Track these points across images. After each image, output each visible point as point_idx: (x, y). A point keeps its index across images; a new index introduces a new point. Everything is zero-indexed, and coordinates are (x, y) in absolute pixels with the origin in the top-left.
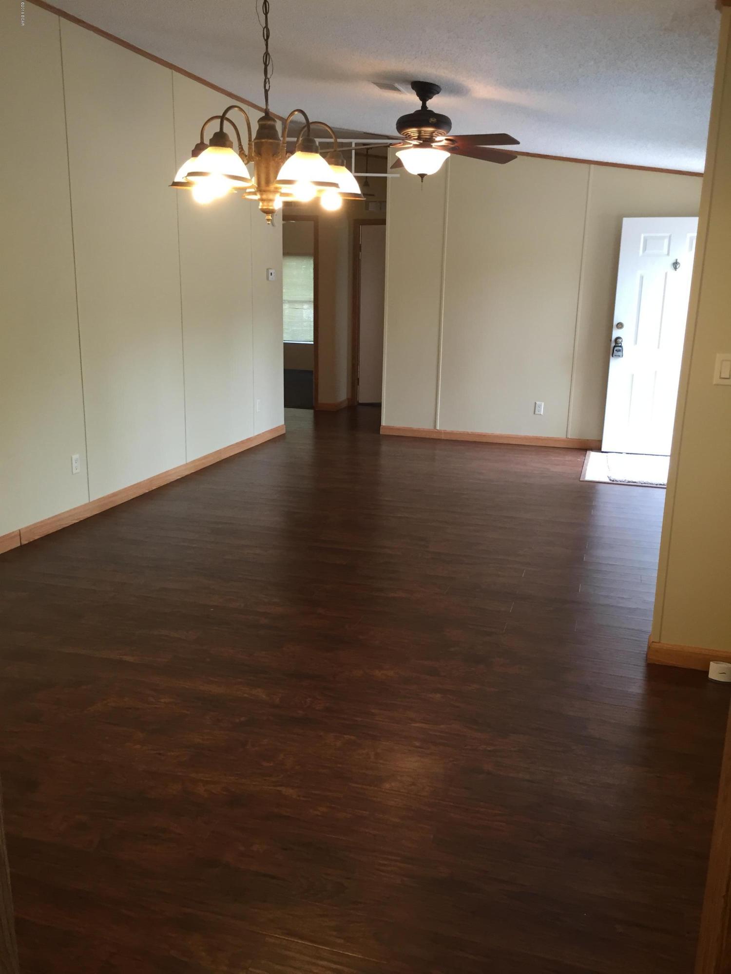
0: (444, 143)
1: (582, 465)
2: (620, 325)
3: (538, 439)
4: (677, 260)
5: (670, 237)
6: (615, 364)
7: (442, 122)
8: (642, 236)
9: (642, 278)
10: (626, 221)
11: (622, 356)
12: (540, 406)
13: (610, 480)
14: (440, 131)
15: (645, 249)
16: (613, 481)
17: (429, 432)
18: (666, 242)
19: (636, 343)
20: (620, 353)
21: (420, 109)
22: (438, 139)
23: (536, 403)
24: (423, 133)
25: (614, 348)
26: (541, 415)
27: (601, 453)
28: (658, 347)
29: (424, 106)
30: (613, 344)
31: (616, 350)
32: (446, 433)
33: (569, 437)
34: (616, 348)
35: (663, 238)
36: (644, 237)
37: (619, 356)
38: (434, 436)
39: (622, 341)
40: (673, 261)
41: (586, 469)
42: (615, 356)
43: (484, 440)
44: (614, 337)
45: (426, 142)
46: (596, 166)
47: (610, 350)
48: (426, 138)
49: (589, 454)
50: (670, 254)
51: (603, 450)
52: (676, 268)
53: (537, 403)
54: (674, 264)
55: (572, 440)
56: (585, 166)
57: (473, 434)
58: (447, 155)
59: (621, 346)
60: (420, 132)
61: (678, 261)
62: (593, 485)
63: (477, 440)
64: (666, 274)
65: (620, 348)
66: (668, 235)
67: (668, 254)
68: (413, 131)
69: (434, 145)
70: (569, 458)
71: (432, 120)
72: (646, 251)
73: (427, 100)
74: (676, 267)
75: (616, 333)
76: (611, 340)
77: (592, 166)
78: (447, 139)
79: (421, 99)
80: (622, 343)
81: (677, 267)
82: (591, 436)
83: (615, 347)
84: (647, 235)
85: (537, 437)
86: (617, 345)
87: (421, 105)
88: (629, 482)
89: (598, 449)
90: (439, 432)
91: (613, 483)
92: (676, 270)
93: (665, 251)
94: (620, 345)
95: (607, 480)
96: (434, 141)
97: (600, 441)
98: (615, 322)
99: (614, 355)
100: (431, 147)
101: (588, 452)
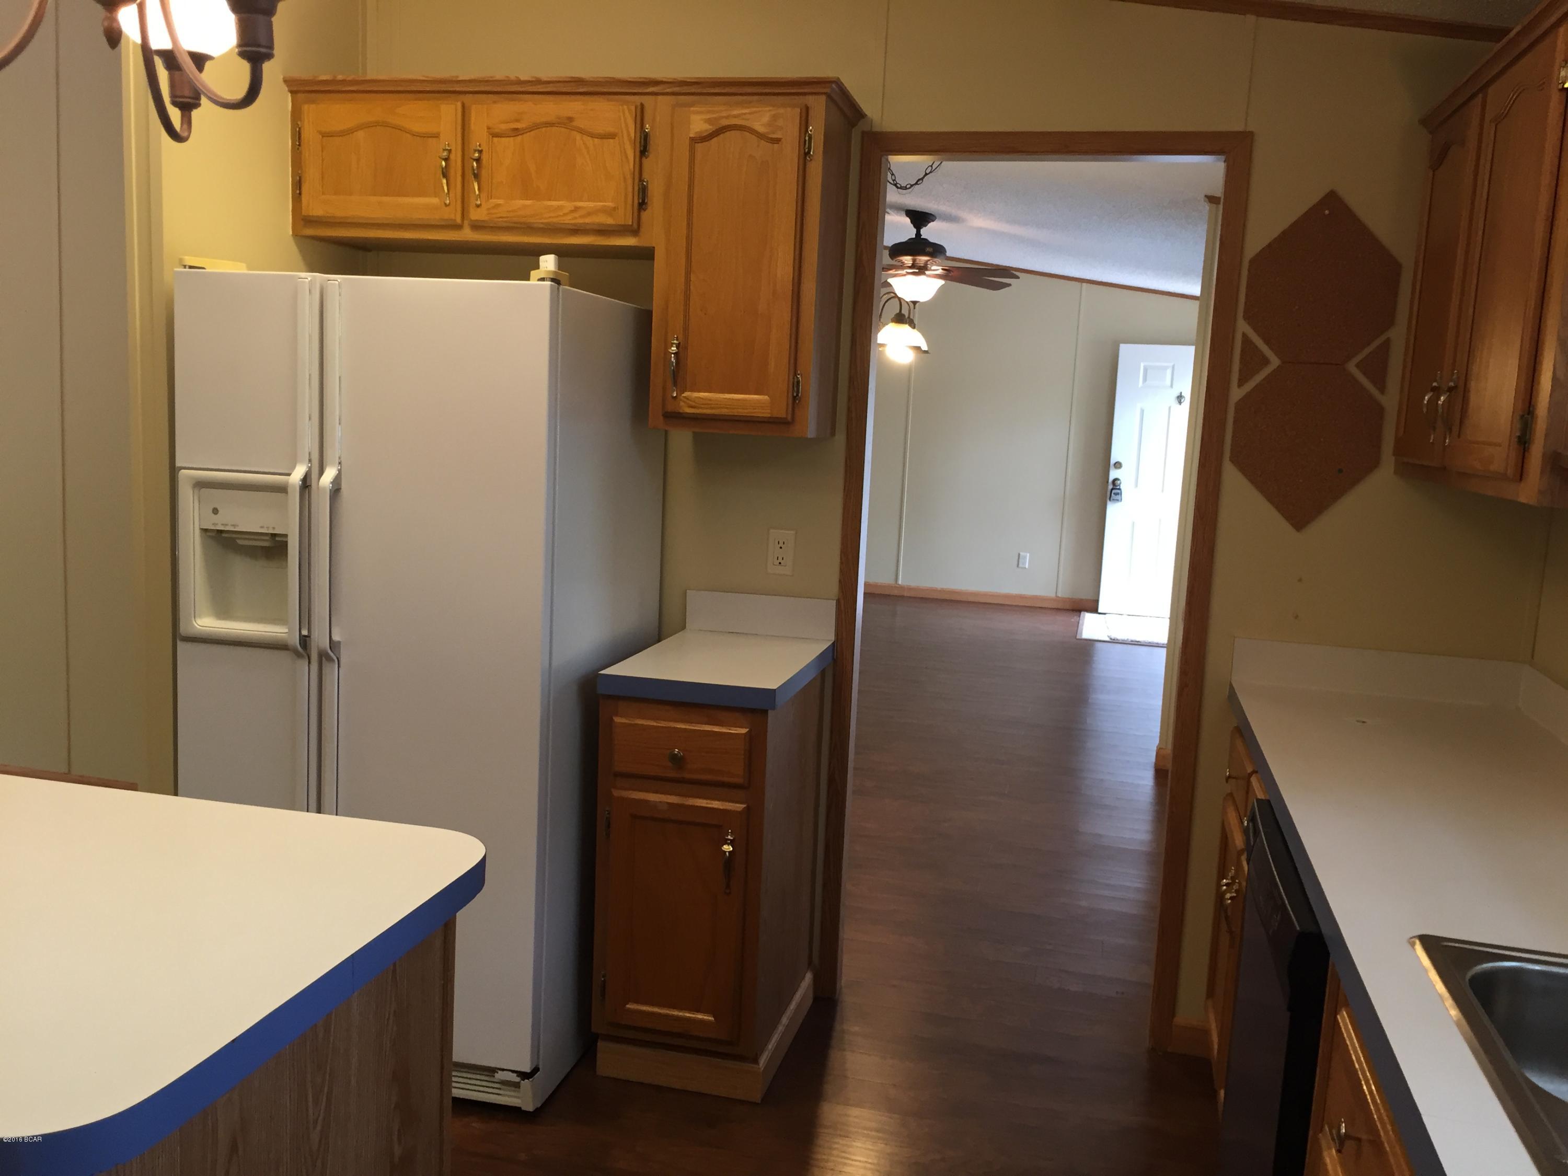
0: (940, 272)
1: (1077, 625)
2: (1118, 465)
3: (1022, 597)
4: (1181, 393)
5: (1173, 367)
6: (1112, 509)
7: (936, 251)
8: (1142, 365)
9: (1142, 411)
10: (1123, 348)
11: (1121, 499)
12: (1025, 557)
13: (1111, 639)
14: (935, 260)
15: (1145, 380)
16: (1114, 640)
17: (890, 587)
18: (1169, 372)
19: (1136, 486)
20: (1118, 497)
21: (914, 236)
22: (933, 268)
23: (1019, 554)
24: (918, 261)
25: (1112, 491)
26: (1026, 568)
27: (1098, 615)
28: (1163, 491)
29: (918, 234)
30: (1110, 487)
31: (1114, 494)
32: (910, 589)
33: (1060, 596)
34: (1113, 491)
35: (1165, 368)
36: (1144, 366)
37: (1118, 500)
38: (896, 592)
39: (1120, 483)
40: (1178, 394)
41: (1082, 630)
42: (1113, 500)
43: (958, 598)
44: (1111, 478)
45: (921, 270)
46: (1089, 284)
47: (1106, 493)
48: (920, 266)
49: (1084, 617)
50: (1173, 386)
51: (1099, 611)
52: (1180, 403)
53: (1021, 553)
54: (1178, 397)
55: (1064, 600)
56: (1077, 284)
57: (942, 591)
58: (941, 282)
59: (1119, 489)
60: (914, 261)
61: (1183, 394)
62: (1091, 642)
63: (947, 597)
64: (1170, 408)
65: (1118, 491)
66: (1172, 364)
67: (1172, 386)
68: (908, 260)
69: (927, 272)
70: (1061, 618)
71: (929, 249)
72: (1147, 382)
73: (922, 228)
74: (1180, 400)
75: (1114, 474)
76: (1108, 482)
77: (1084, 284)
78: (942, 269)
79: (915, 227)
80: (1121, 485)
81: (1182, 400)
82: (1085, 595)
83: (1112, 489)
84: (1146, 364)
85: (1021, 595)
86: (1114, 487)
87: (915, 233)
88: (1132, 641)
89: (1094, 609)
90: (902, 588)
91: (1114, 641)
92: (1180, 404)
93: (1168, 382)
94: (1118, 487)
95: (1108, 639)
96: (927, 269)
97: (1097, 601)
98: (1113, 461)
99: (1111, 498)
100: (924, 274)
101: (1082, 613)
